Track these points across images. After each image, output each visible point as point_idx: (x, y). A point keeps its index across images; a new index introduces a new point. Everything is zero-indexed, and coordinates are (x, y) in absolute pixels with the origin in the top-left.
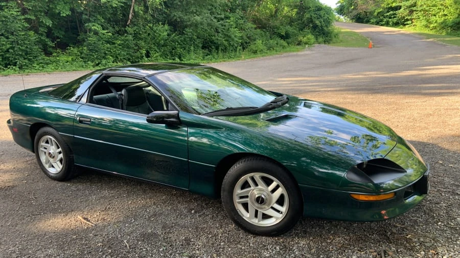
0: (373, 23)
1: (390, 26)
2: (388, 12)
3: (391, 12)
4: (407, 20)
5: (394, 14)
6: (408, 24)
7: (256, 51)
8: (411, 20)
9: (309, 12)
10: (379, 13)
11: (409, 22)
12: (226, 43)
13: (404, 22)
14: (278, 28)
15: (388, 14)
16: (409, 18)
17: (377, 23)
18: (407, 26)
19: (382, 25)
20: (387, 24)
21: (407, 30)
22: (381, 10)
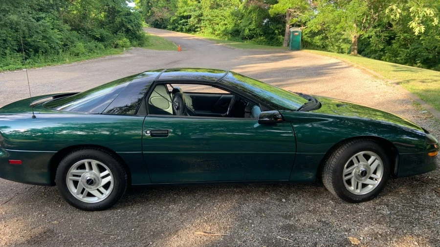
0: (170, 29)
1: (184, 32)
2: (181, 20)
3: (184, 20)
4: (197, 27)
5: (185, 22)
6: (198, 31)
7: (78, 53)
8: (200, 27)
9: (120, 15)
10: (174, 20)
11: (199, 29)
12: (46, 45)
13: (195, 29)
14: (92, 30)
15: (181, 22)
16: (199, 25)
17: (174, 29)
18: (198, 32)
19: (177, 31)
20: (181, 30)
21: (197, 36)
22: (176, 18)
